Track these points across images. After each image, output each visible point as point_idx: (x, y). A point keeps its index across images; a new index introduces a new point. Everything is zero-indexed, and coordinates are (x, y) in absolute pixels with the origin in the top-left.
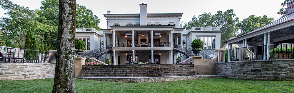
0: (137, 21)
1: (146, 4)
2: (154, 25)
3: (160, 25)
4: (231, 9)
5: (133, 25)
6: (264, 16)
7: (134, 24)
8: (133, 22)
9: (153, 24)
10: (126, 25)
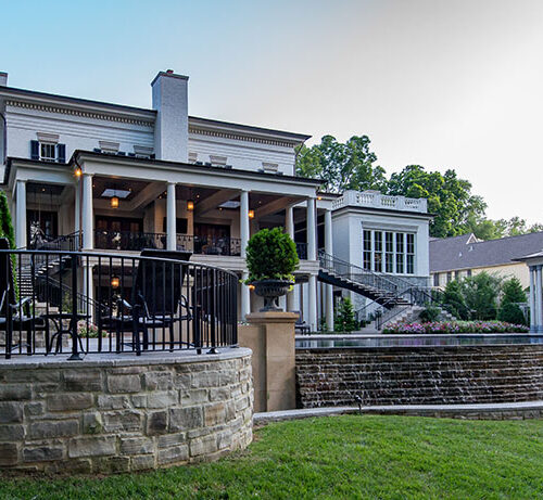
0: (143, 140)
1: (187, 78)
2: (208, 167)
3: (229, 169)
4: (364, 137)
5: (121, 156)
6: (448, 173)
7: (126, 148)
8: (125, 140)
9: (204, 159)
10: (92, 150)
